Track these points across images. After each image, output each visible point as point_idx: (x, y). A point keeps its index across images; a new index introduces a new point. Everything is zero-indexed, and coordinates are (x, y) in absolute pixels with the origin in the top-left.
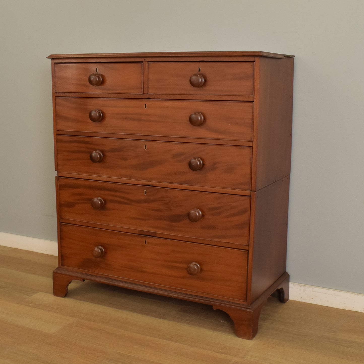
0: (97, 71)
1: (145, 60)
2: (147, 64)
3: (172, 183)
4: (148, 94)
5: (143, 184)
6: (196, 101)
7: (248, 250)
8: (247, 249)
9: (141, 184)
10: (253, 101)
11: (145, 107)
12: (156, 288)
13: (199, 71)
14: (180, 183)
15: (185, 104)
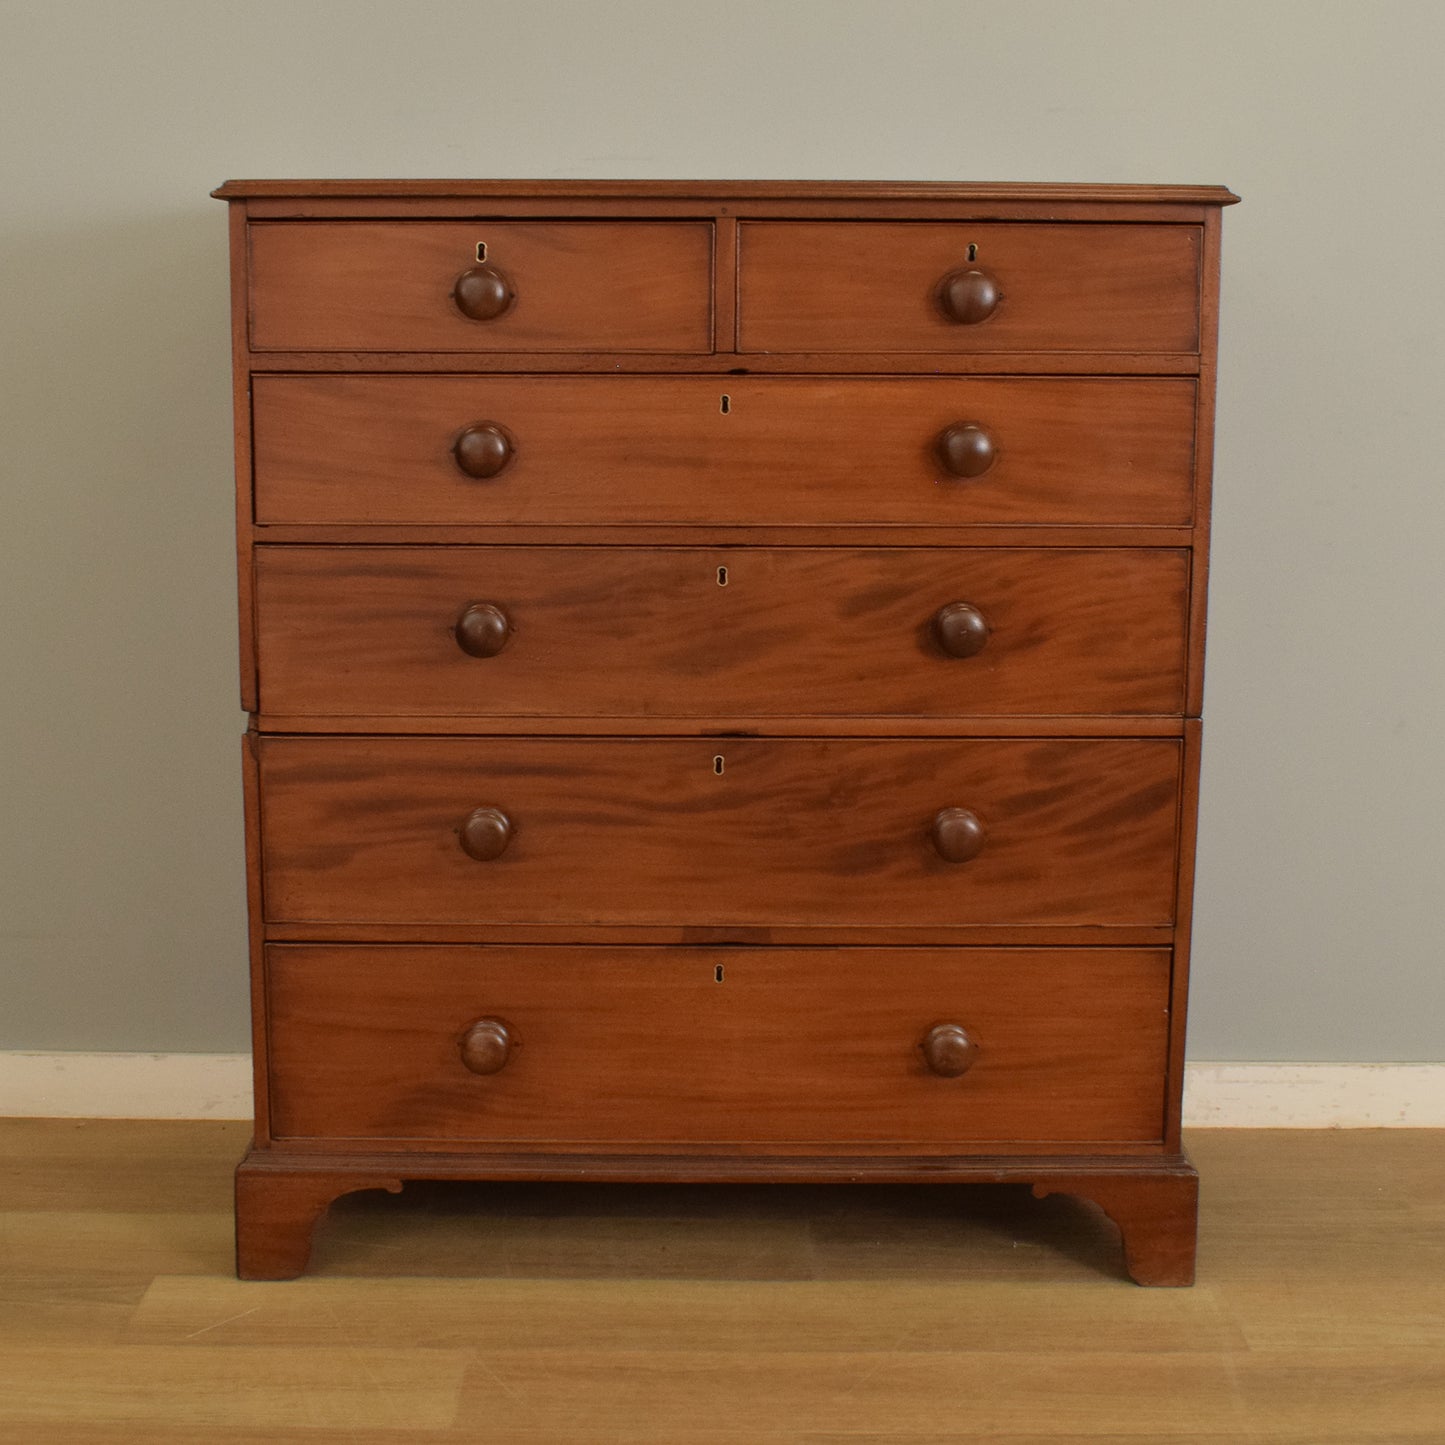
0: (481, 256)
1: (724, 210)
2: (734, 229)
3: (844, 714)
4: (735, 352)
5: (704, 733)
6: (960, 379)
7: (1172, 945)
8: (1169, 940)
9: (699, 733)
10: (1198, 376)
11: (725, 409)
12: (768, 1159)
13: (972, 258)
14: (886, 712)
15: (906, 392)
